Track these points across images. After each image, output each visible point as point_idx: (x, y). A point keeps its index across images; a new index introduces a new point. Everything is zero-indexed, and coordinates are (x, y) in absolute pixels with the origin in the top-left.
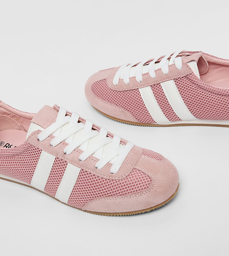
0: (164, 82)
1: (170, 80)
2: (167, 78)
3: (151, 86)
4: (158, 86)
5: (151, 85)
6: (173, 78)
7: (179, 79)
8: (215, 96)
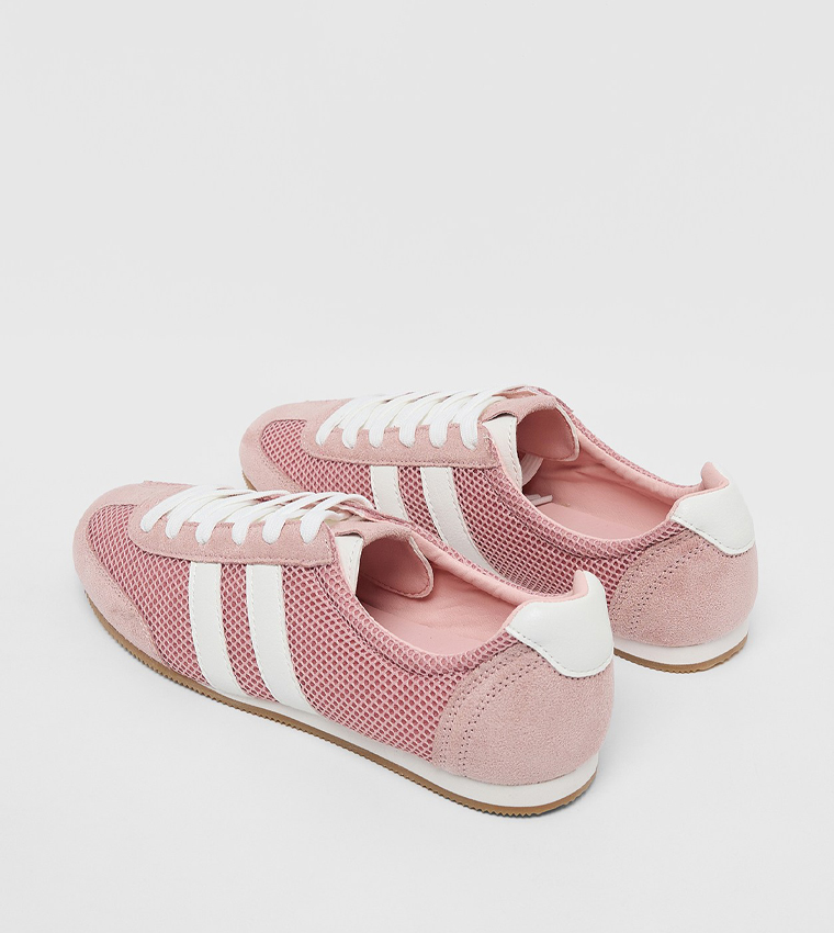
0: (257, 563)
1: (271, 564)
2: (266, 555)
3: (223, 566)
4: (239, 572)
5: (225, 561)
6: (283, 561)
7: (296, 571)
8: (373, 655)
